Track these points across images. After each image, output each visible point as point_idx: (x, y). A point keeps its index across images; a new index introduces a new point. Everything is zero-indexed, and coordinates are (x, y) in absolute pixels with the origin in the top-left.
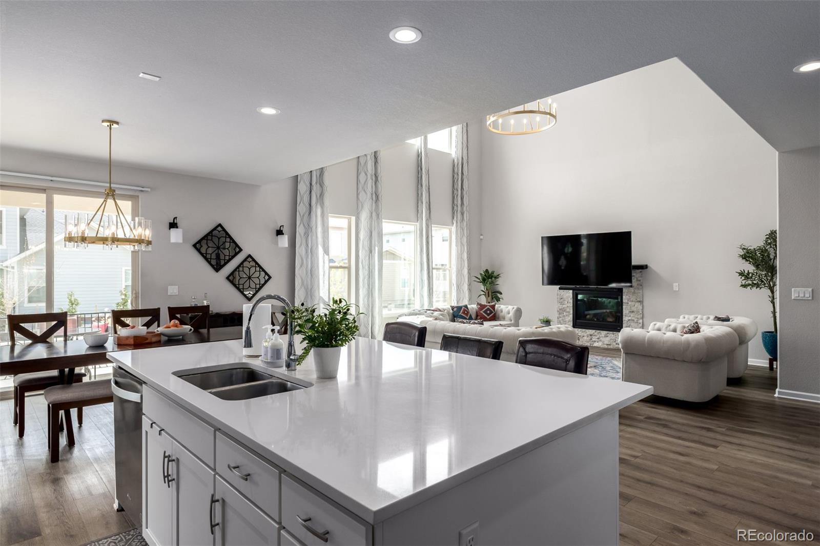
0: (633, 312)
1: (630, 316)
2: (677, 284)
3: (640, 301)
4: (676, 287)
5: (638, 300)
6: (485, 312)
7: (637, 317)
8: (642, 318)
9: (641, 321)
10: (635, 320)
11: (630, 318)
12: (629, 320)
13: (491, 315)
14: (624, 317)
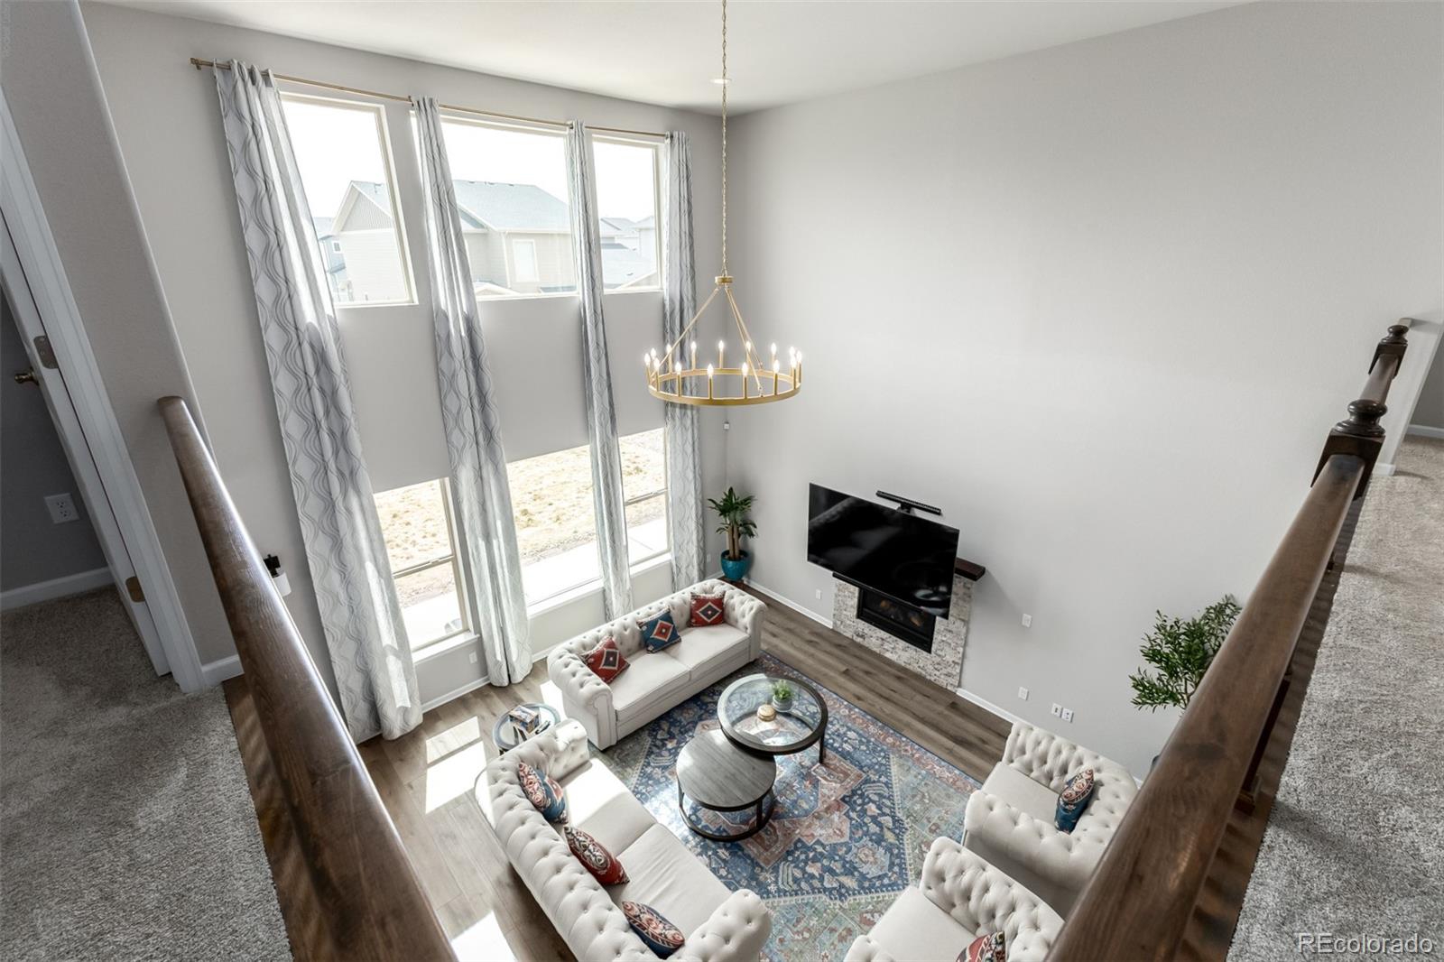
0: (950, 631)
1: (945, 636)
2: (1030, 617)
3: (963, 620)
4: (1027, 617)
5: (962, 618)
6: (704, 612)
7: (955, 640)
8: (965, 646)
9: (961, 650)
10: (953, 645)
11: (944, 639)
12: (943, 641)
13: (714, 617)
14: (935, 633)
